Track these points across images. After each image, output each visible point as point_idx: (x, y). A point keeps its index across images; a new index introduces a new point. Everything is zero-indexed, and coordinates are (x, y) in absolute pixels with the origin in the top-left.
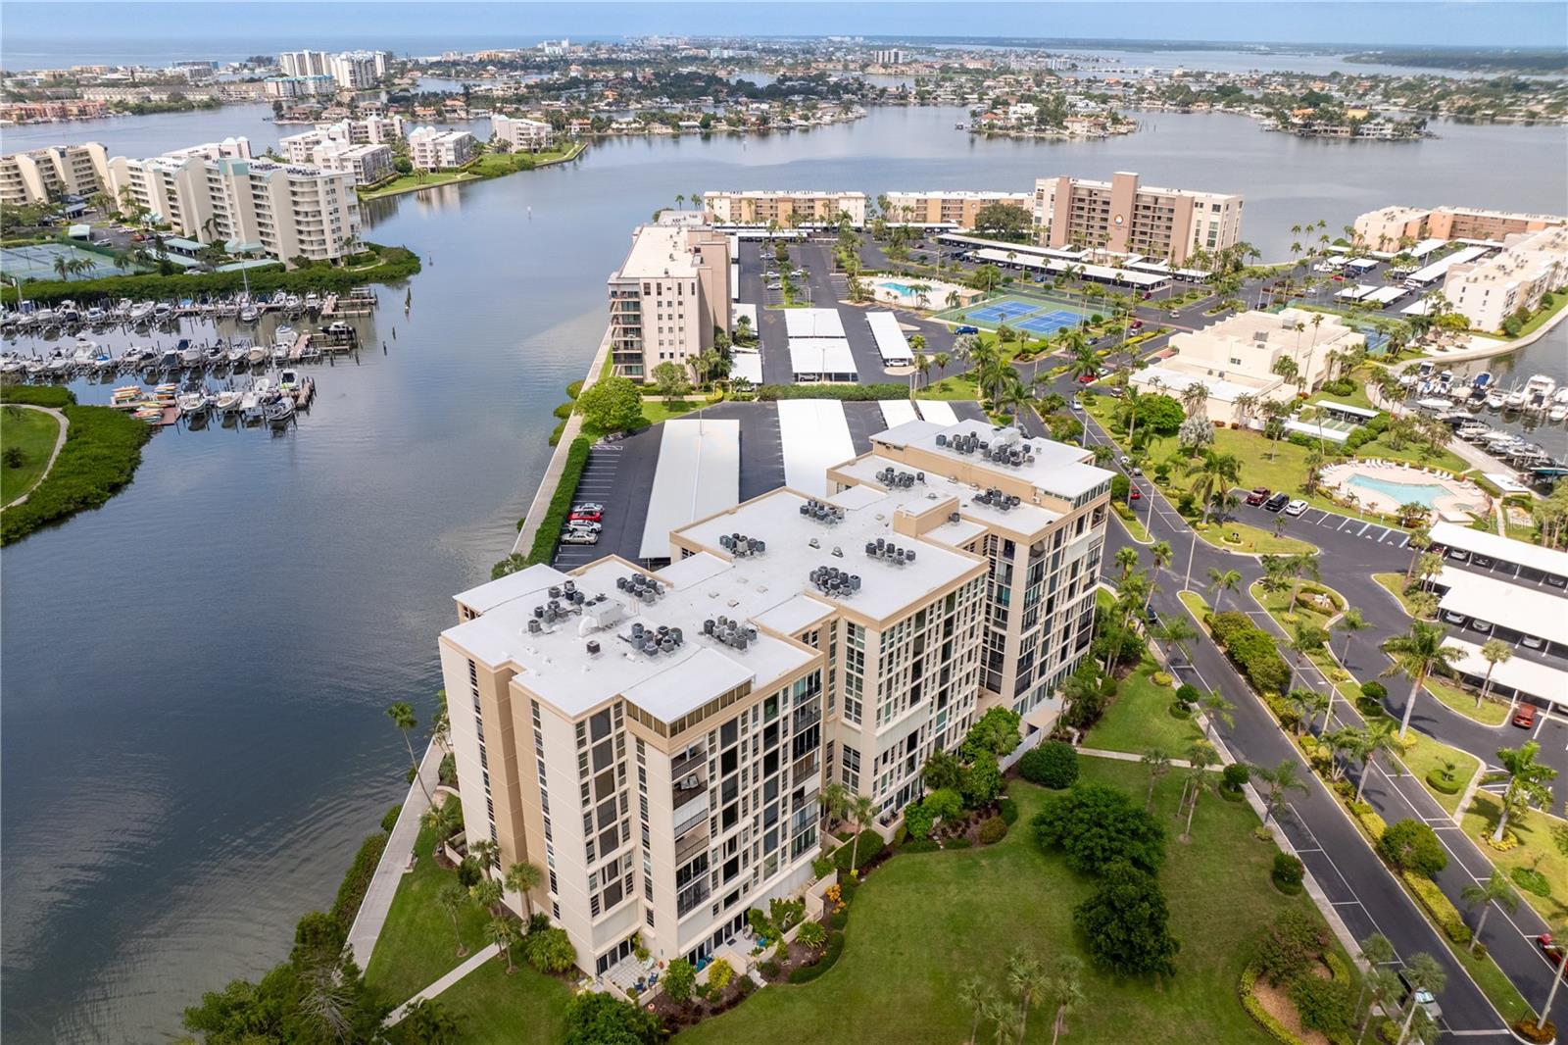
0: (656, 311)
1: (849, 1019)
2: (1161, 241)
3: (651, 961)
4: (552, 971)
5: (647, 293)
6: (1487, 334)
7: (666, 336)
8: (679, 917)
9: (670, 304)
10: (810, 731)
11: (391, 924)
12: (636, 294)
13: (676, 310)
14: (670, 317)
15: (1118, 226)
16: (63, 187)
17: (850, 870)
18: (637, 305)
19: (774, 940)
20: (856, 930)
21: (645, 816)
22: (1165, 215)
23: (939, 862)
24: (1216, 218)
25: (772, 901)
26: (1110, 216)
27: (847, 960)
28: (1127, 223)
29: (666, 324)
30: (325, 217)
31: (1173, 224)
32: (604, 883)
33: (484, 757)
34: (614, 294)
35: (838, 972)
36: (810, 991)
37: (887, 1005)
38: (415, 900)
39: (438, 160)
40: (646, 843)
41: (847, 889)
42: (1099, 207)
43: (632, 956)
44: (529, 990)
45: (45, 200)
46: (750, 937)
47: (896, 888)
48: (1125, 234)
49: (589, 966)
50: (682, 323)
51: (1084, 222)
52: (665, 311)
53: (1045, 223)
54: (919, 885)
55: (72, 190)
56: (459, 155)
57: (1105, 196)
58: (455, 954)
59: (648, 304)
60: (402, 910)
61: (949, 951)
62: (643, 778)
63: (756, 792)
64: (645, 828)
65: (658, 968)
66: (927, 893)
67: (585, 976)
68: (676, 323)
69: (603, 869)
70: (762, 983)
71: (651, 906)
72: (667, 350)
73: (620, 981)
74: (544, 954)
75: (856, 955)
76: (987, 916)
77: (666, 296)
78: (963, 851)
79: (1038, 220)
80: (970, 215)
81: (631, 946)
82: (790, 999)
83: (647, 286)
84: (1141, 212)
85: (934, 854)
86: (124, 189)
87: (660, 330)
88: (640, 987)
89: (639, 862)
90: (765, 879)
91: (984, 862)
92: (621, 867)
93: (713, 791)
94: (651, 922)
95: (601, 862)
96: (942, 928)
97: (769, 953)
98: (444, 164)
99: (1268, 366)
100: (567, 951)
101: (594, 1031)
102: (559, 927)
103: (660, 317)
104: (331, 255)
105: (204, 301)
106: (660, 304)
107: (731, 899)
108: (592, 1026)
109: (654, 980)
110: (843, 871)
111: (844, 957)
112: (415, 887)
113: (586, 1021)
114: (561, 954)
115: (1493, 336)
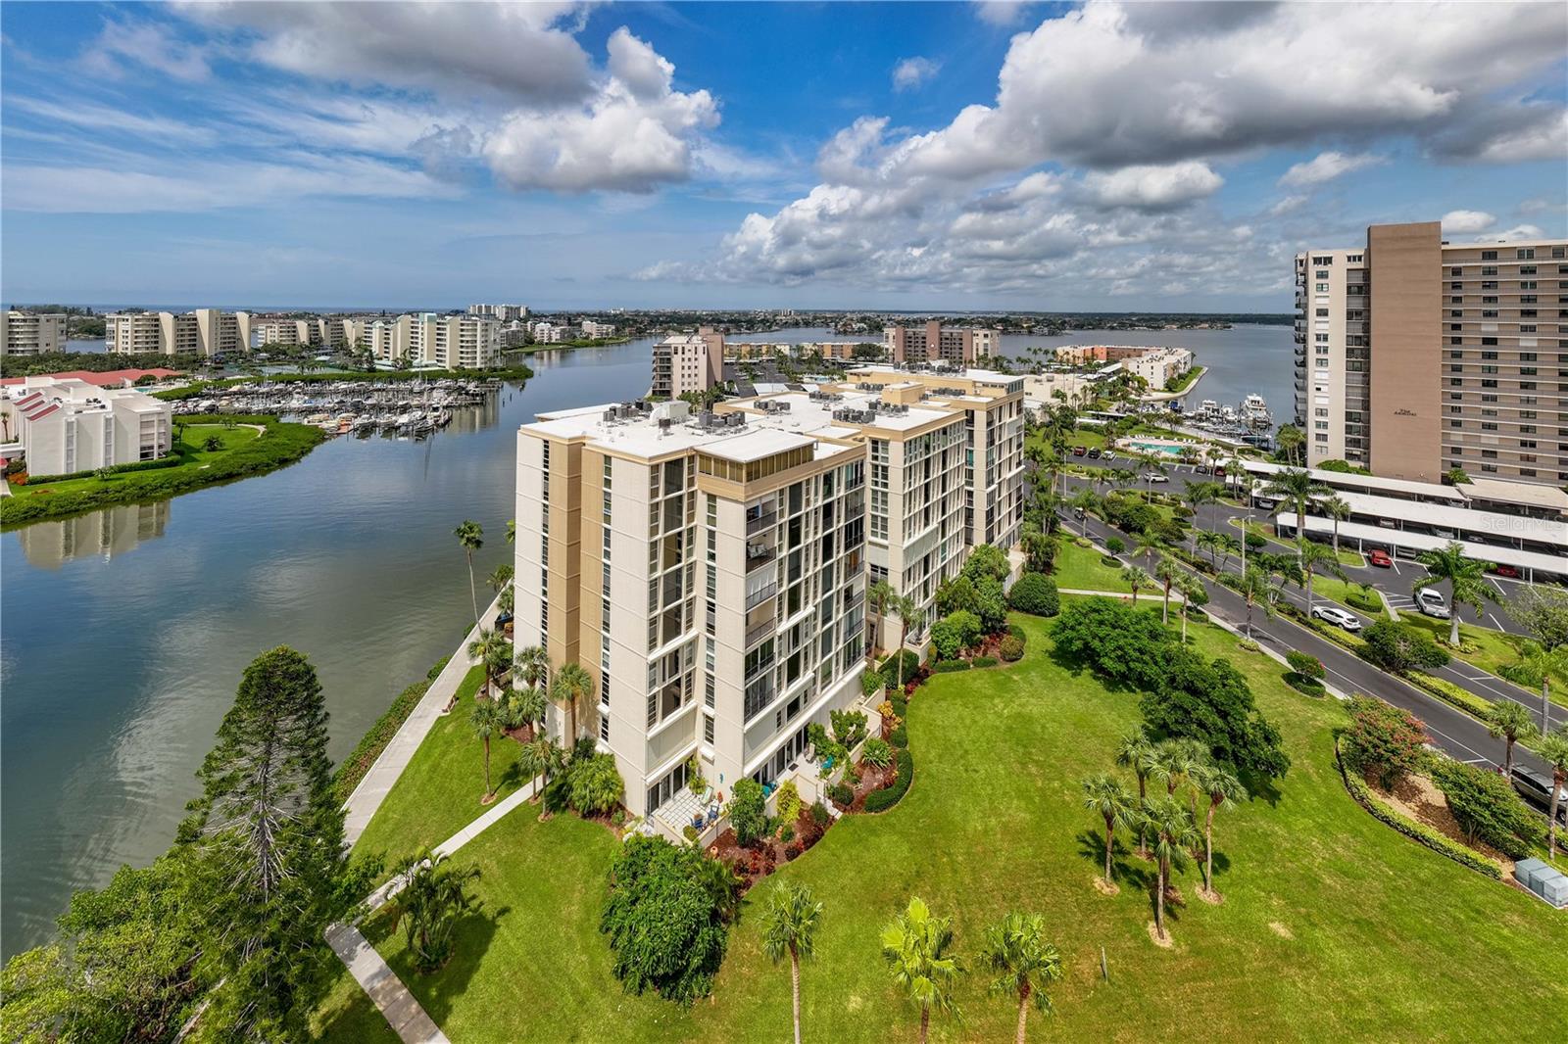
0: (681, 364)
1: (949, 855)
2: (958, 356)
3: (708, 791)
4: (592, 813)
5: (676, 353)
6: (1159, 391)
7: (686, 380)
8: (746, 721)
9: (689, 359)
10: (856, 521)
11: (409, 775)
12: (669, 354)
13: (693, 364)
14: (689, 368)
15: (933, 349)
16: (321, 340)
17: (897, 685)
18: (669, 359)
19: (841, 757)
20: (919, 746)
21: (711, 592)
22: (958, 342)
23: (974, 679)
24: (986, 341)
25: (833, 713)
26: (927, 345)
27: (921, 781)
28: (937, 347)
29: (686, 372)
30: (478, 344)
31: (964, 346)
32: (664, 680)
33: (545, 550)
34: (655, 354)
35: (917, 796)
36: (893, 820)
37: (986, 832)
38: (446, 743)
39: (550, 338)
40: (711, 628)
41: (900, 706)
42: (920, 340)
43: (686, 790)
44: (563, 841)
45: (307, 343)
46: (811, 761)
47: (944, 704)
48: (937, 352)
49: (636, 801)
50: (696, 371)
51: (912, 349)
52: (686, 364)
53: (891, 350)
54: (965, 700)
55: (327, 342)
56: (563, 336)
57: (923, 334)
58: (479, 801)
59: (676, 360)
60: (427, 755)
61: (1024, 765)
62: (712, 545)
63: (816, 575)
64: (711, 607)
65: (715, 803)
66: (975, 708)
67: (632, 817)
68: (693, 372)
69: (664, 659)
70: (837, 814)
71: (711, 712)
72: (686, 388)
73: (674, 821)
74: (586, 786)
75: (929, 775)
76: (1043, 727)
77: (687, 355)
78: (991, 668)
79: (887, 349)
80: (848, 353)
81: (684, 775)
82: (873, 832)
83: (676, 349)
84: (944, 341)
85: (967, 672)
86: (358, 339)
87: (683, 376)
88: (698, 823)
89: (702, 650)
90: (823, 689)
91: (1015, 678)
92: (683, 658)
93: (781, 562)
94: (710, 738)
95: (662, 650)
96: (1006, 741)
97: (838, 775)
98: (553, 341)
99: (1049, 395)
100: (612, 784)
101: (646, 887)
102: (606, 752)
103: (683, 368)
104: (478, 366)
105: (391, 383)
106: (683, 360)
107: (793, 708)
108: (642, 881)
109: (714, 815)
110: (891, 687)
111: (917, 778)
112: (449, 729)
113: (635, 876)
114: (607, 785)
115: (1163, 391)
